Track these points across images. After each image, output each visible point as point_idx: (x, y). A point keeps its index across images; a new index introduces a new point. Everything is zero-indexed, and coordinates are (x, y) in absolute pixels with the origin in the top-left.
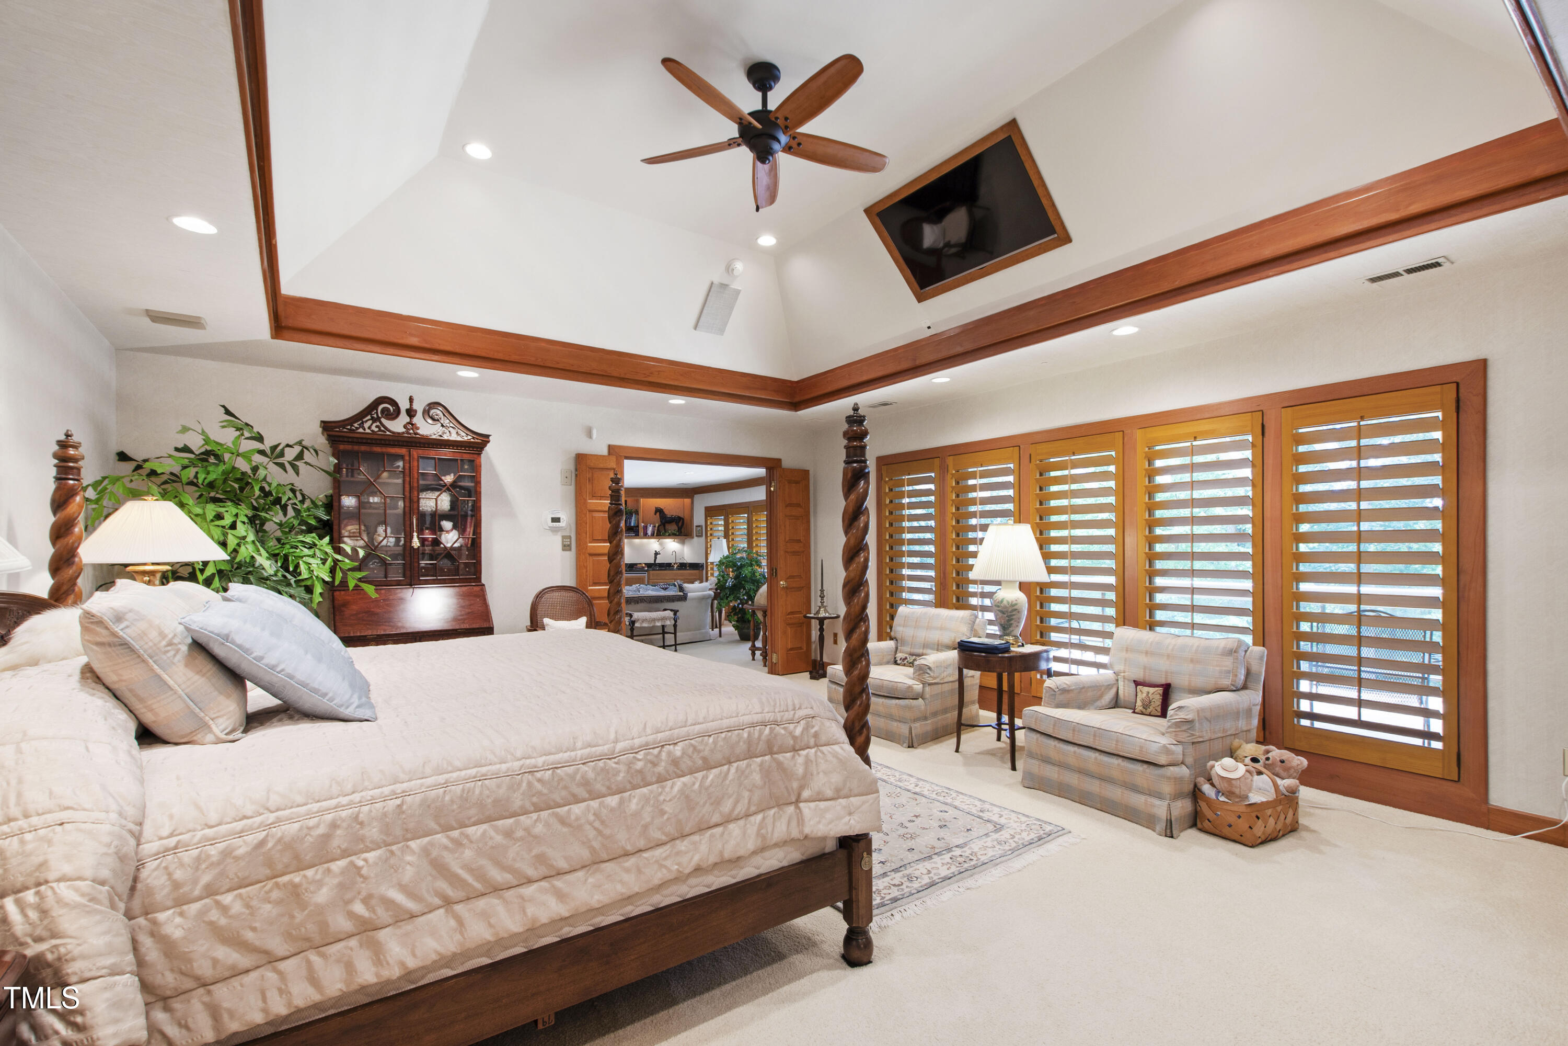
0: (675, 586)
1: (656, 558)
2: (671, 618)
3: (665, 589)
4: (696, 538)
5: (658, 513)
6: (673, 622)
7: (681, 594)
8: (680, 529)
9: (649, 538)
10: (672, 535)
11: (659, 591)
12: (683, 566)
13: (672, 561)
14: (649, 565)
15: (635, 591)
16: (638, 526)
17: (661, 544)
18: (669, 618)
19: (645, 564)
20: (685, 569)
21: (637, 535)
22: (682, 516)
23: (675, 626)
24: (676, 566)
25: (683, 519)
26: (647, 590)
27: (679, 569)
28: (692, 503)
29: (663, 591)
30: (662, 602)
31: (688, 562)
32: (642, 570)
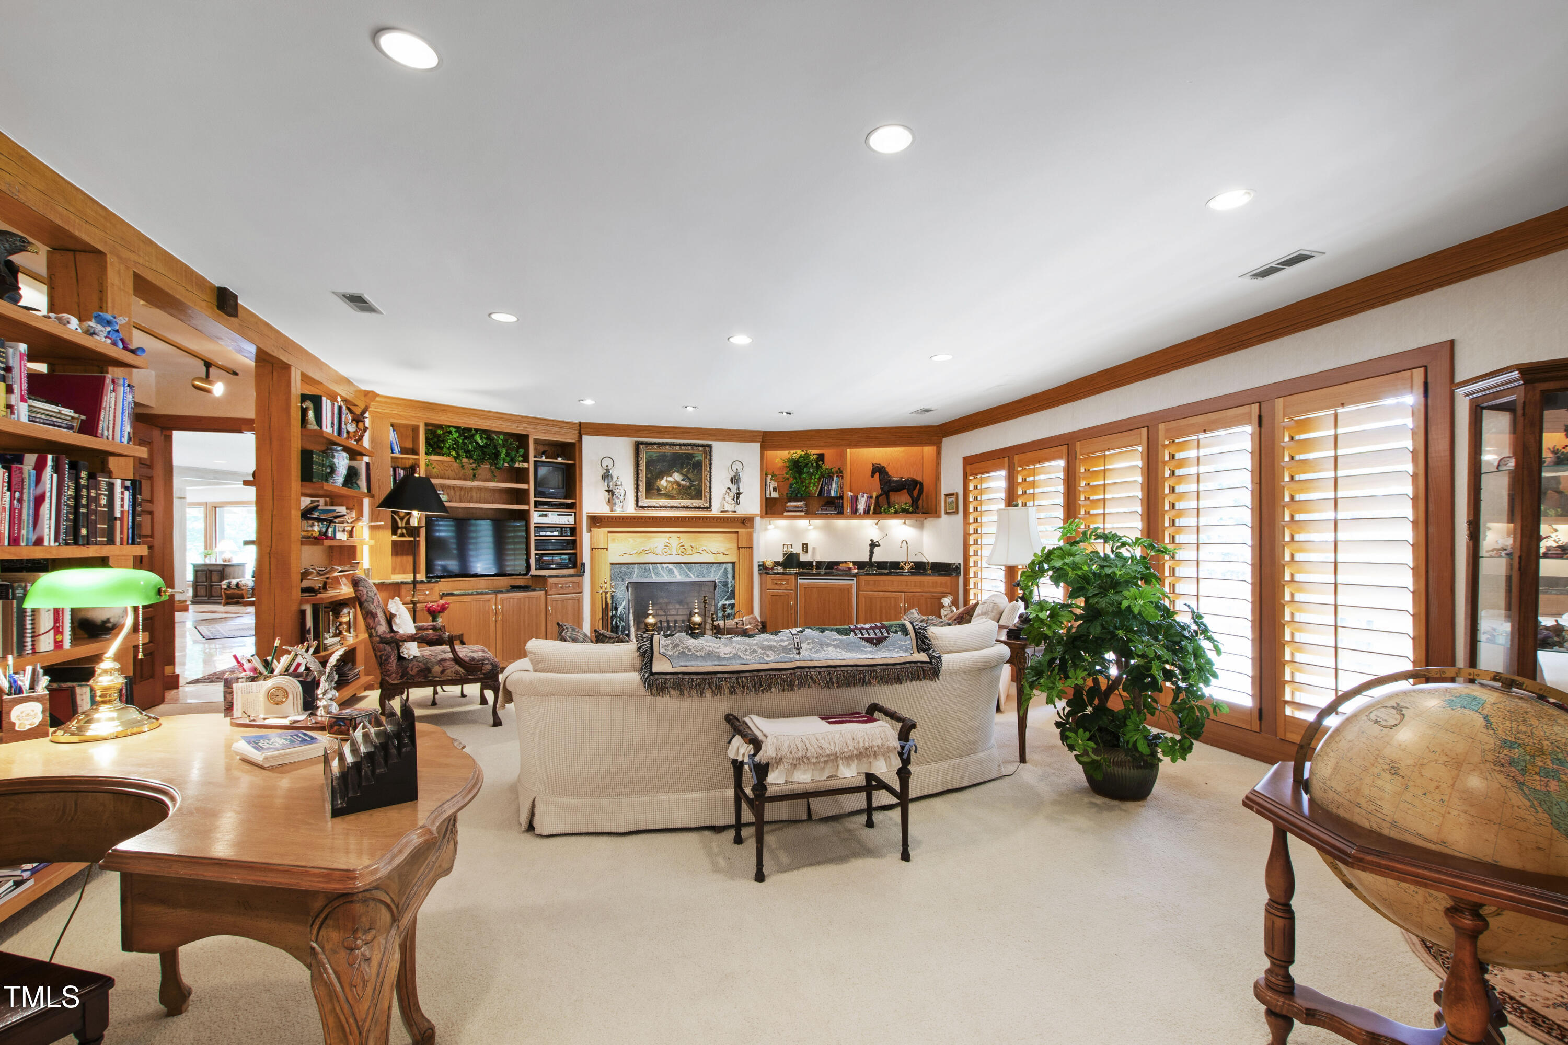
0: (905, 631)
1: (872, 553)
2: (890, 750)
3: (876, 642)
4: (944, 516)
5: (877, 475)
6: (898, 763)
7: (923, 657)
8: (915, 501)
9: (861, 517)
10: (903, 512)
11: (858, 649)
12: (919, 568)
13: (900, 557)
14: (860, 565)
15: (784, 649)
16: (841, 497)
17: (881, 529)
18: (883, 752)
19: (855, 563)
20: (924, 574)
21: (840, 512)
22: (919, 479)
23: (904, 774)
24: (907, 567)
25: (921, 484)
26: (823, 645)
27: (913, 574)
28: (939, 453)
29: (868, 647)
30: (864, 682)
31: (931, 560)
32: (847, 573)
